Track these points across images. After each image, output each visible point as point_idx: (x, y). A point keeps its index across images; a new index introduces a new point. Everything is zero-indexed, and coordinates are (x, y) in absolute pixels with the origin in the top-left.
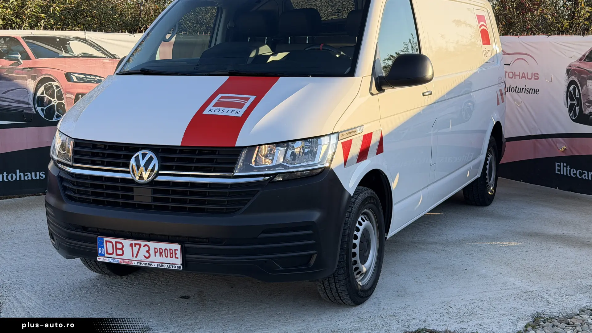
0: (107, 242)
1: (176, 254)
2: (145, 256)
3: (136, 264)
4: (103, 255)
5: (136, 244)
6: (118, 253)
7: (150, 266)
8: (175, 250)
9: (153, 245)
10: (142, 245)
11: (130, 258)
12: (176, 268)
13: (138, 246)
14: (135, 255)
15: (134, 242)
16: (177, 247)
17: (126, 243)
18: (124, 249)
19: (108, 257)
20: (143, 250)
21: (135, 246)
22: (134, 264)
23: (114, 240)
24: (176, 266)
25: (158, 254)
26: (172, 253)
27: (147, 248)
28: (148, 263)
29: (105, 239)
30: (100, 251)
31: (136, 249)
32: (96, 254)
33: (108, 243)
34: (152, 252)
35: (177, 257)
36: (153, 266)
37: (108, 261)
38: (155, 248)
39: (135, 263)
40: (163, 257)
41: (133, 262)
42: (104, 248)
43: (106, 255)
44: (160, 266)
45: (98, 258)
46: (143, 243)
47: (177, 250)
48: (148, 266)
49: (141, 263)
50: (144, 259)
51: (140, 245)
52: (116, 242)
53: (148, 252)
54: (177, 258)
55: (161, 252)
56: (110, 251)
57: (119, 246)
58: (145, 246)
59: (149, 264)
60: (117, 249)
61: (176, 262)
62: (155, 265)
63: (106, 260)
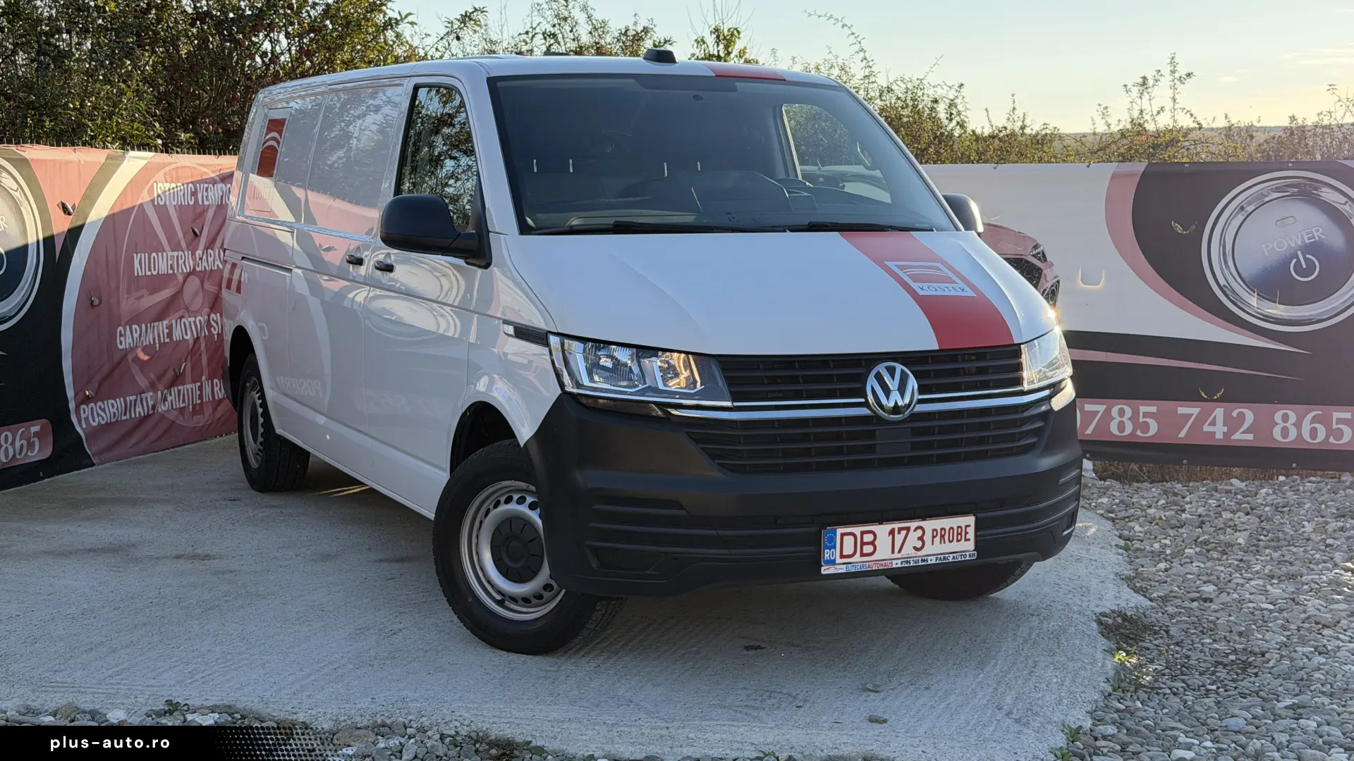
0: (843, 535)
1: (966, 533)
2: (915, 548)
3: (899, 565)
4: (833, 562)
5: (900, 530)
6: (865, 552)
7: (924, 563)
8: (967, 526)
9: (930, 525)
10: (912, 529)
11: (888, 555)
12: (968, 558)
13: (904, 533)
14: (897, 549)
15: (896, 526)
16: (970, 520)
17: (882, 530)
18: (876, 543)
19: (844, 564)
20: (913, 537)
21: (899, 533)
22: (894, 566)
23: (857, 530)
24: (967, 554)
25: (937, 539)
26: (961, 534)
27: (919, 533)
28: (920, 559)
29: (840, 531)
30: (827, 554)
31: (899, 538)
32: (817, 562)
33: (845, 537)
34: (928, 538)
35: (968, 537)
36: (929, 562)
37: (844, 571)
38: (934, 530)
39: (897, 564)
40: (945, 542)
41: (894, 562)
42: (835, 549)
43: (838, 560)
44: (941, 559)
45: (823, 568)
46: (913, 525)
47: (969, 526)
48: (920, 564)
49: (907, 562)
50: (913, 553)
51: (908, 529)
52: (863, 533)
53: (921, 539)
54: (969, 540)
55: (941, 535)
56: (848, 549)
57: (868, 538)
58: (915, 530)
59: (923, 561)
60: (863, 544)
61: (967, 547)
62: (932, 560)
63: (842, 569)
